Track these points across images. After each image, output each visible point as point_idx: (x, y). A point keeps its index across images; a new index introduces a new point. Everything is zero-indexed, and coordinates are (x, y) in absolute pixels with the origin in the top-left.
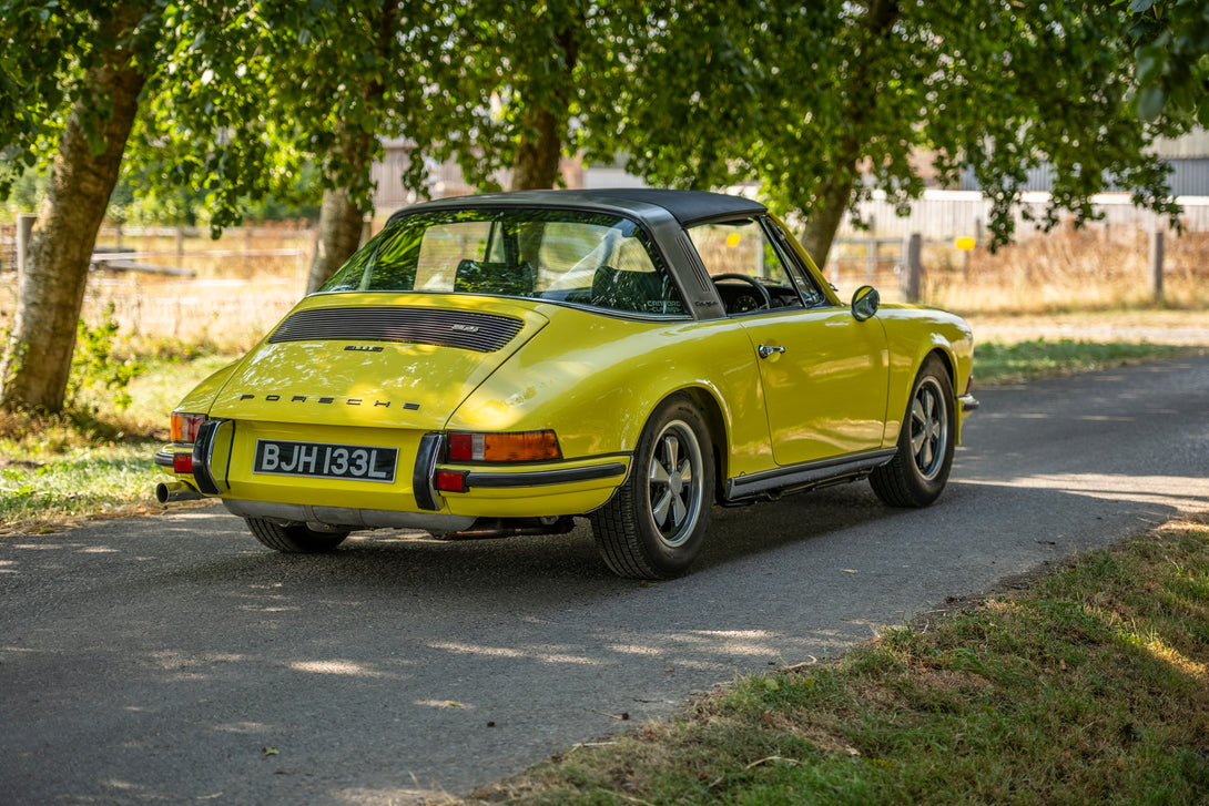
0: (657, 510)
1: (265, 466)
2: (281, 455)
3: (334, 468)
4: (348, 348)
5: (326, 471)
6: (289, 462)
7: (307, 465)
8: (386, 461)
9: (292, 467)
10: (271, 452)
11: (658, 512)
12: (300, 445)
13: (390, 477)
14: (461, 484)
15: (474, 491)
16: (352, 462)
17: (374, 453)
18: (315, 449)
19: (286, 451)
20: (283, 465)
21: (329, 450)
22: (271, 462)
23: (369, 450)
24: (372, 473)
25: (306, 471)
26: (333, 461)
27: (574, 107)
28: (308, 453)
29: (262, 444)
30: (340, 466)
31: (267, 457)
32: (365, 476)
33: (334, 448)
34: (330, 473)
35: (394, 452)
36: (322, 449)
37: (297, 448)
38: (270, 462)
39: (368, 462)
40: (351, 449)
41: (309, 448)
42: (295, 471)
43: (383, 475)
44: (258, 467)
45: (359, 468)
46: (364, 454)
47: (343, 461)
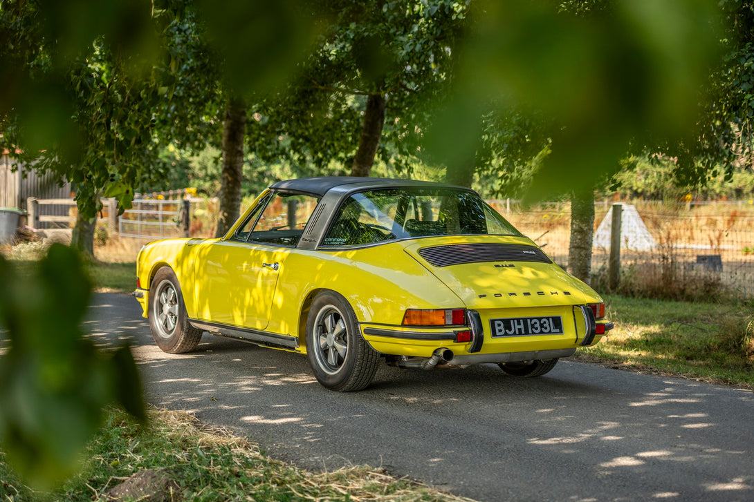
1: (498, 333)
2: (506, 326)
3: (533, 329)
5: (530, 332)
6: (510, 330)
7: (520, 330)
8: (557, 324)
9: (512, 332)
10: (500, 325)
12: (514, 319)
13: (561, 332)
16: (542, 326)
18: (521, 321)
19: (507, 323)
20: (507, 331)
21: (529, 320)
22: (500, 331)
23: (548, 318)
25: (520, 334)
26: (532, 326)
28: (519, 324)
29: (492, 322)
30: (536, 329)
31: (497, 328)
32: (550, 332)
33: (531, 319)
34: (533, 333)
35: (560, 317)
36: (525, 320)
37: (512, 321)
39: (549, 325)
40: (539, 319)
41: (518, 320)
42: (515, 334)
43: (558, 330)
44: (494, 334)
45: (546, 328)
47: (537, 325)
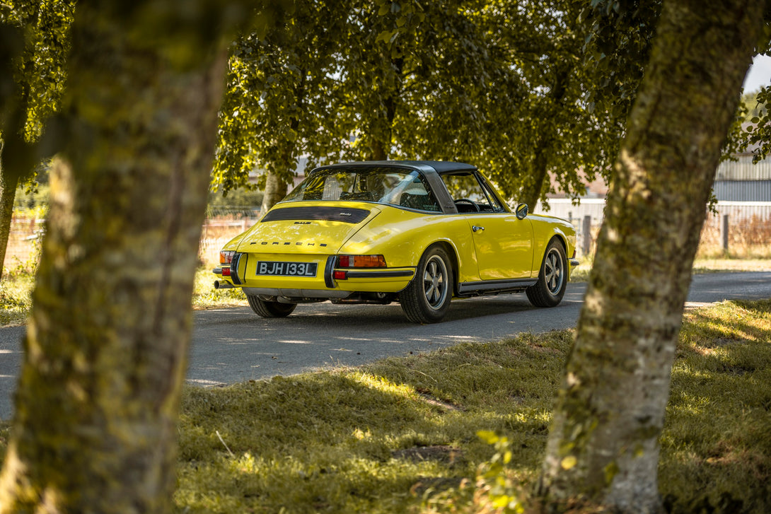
0: (427, 293)
1: (261, 272)
2: (268, 267)
3: (290, 272)
4: (296, 223)
5: (287, 273)
6: (271, 270)
7: (279, 271)
8: (313, 268)
9: (272, 272)
10: (264, 266)
11: (428, 294)
12: (277, 263)
13: (314, 275)
14: (345, 276)
15: (350, 279)
16: (298, 269)
17: (307, 265)
19: (270, 265)
20: (269, 271)
21: (288, 264)
23: (305, 264)
24: (307, 273)
25: (279, 274)
26: (290, 269)
27: (394, 141)
28: (280, 266)
29: (259, 263)
30: (293, 271)
31: (262, 268)
32: (304, 275)
33: (291, 263)
34: (289, 274)
35: (316, 264)
36: (285, 264)
37: (275, 264)
38: (263, 270)
39: (305, 269)
40: (298, 264)
41: (280, 264)
42: (274, 274)
43: (311, 274)
44: (258, 273)
45: (301, 271)
46: (303, 265)
47: (295, 269)
